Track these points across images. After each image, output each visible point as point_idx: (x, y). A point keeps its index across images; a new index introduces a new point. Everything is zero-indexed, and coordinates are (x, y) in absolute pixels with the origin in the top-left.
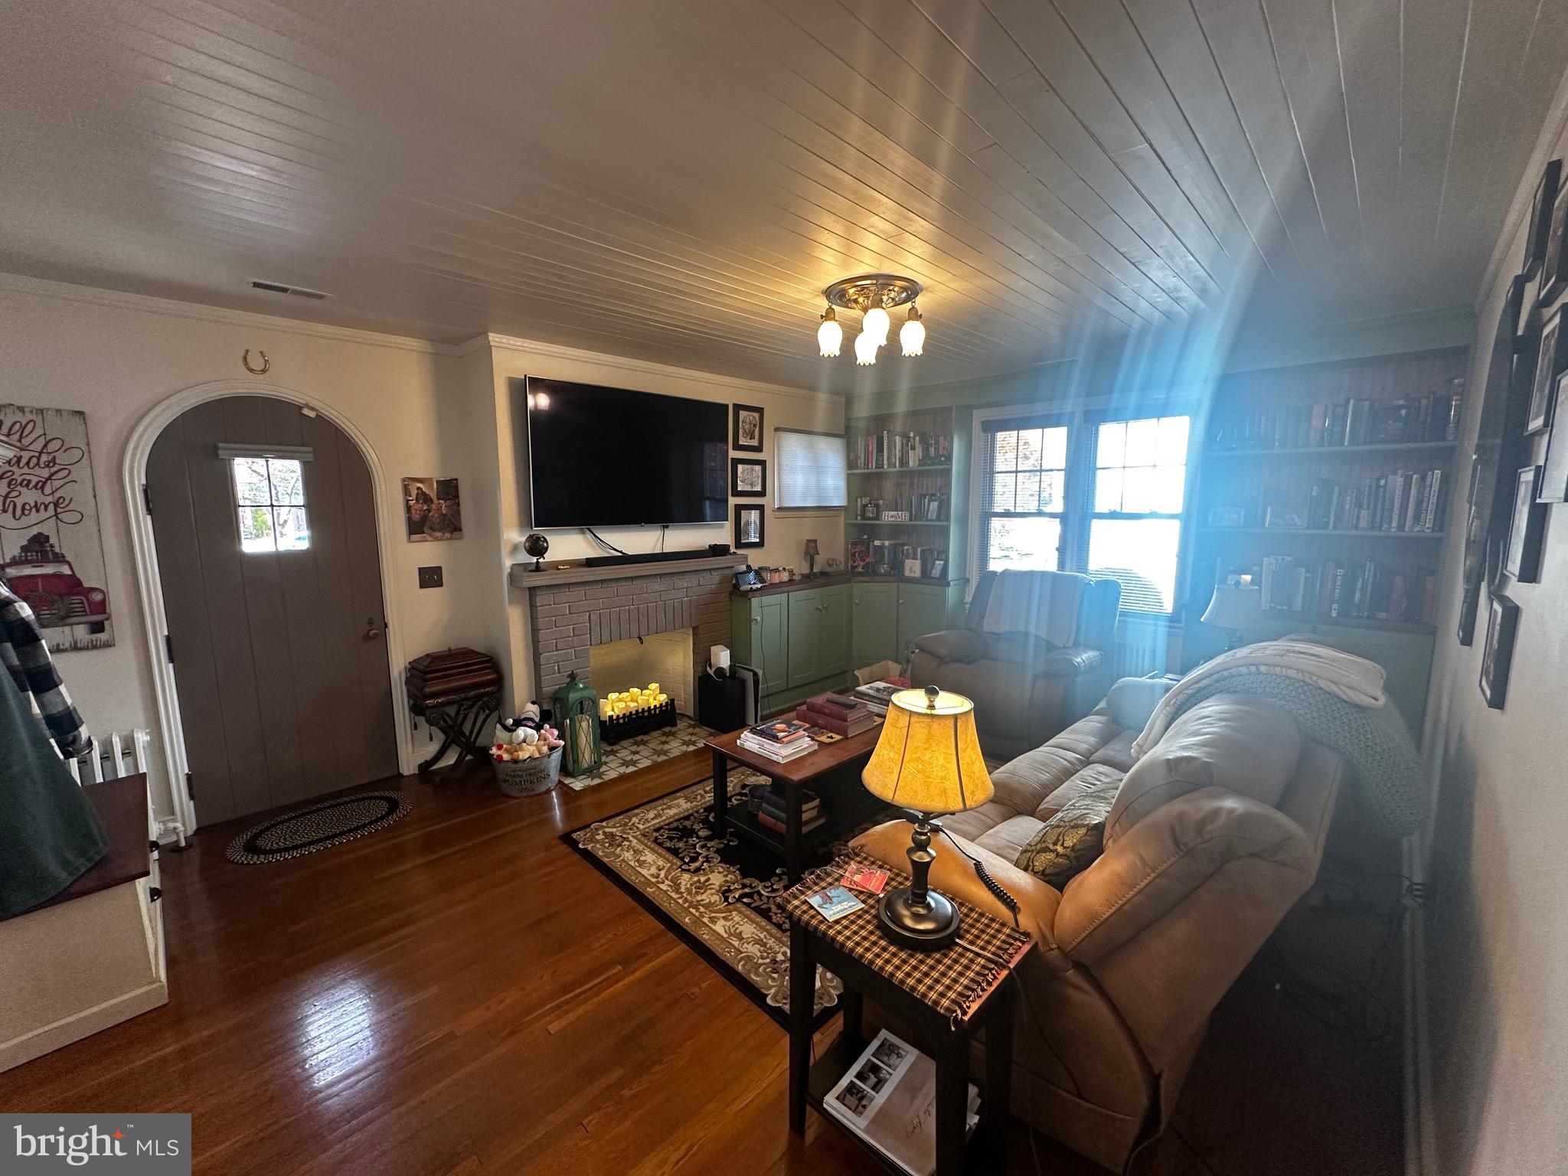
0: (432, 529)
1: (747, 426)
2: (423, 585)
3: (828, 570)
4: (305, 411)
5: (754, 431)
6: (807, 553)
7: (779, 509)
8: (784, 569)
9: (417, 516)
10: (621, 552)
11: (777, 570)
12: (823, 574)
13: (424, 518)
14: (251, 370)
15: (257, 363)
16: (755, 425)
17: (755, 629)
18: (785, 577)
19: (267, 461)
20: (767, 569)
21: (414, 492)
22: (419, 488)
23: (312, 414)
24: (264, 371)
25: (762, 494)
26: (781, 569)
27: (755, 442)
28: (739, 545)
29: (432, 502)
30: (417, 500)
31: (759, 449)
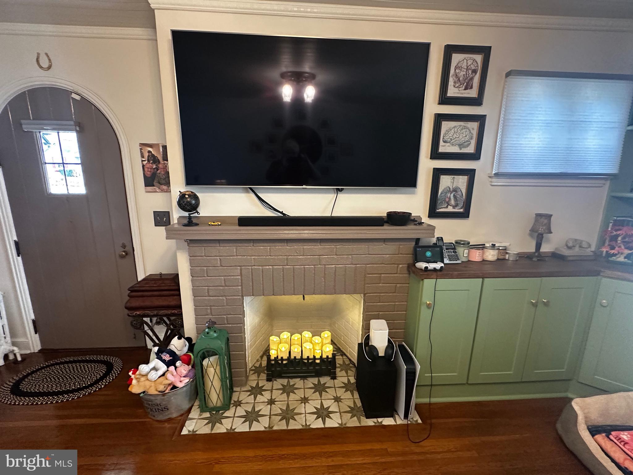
0: (159, 183)
1: (462, 73)
2: (157, 224)
3: (566, 252)
4: (74, 96)
5: (472, 79)
6: (533, 230)
7: (497, 175)
8: (494, 245)
9: (149, 173)
10: (282, 213)
11: (482, 247)
12: (555, 256)
13: (154, 175)
14: (41, 67)
15: (45, 63)
16: (475, 72)
17: (425, 314)
18: (491, 255)
19: (58, 133)
20: (466, 244)
21: (146, 155)
22: (149, 152)
23: (78, 98)
24: (49, 67)
25: (476, 156)
26: (487, 245)
27: (473, 93)
28: (433, 213)
29: (159, 162)
30: (149, 161)
31: (477, 101)
